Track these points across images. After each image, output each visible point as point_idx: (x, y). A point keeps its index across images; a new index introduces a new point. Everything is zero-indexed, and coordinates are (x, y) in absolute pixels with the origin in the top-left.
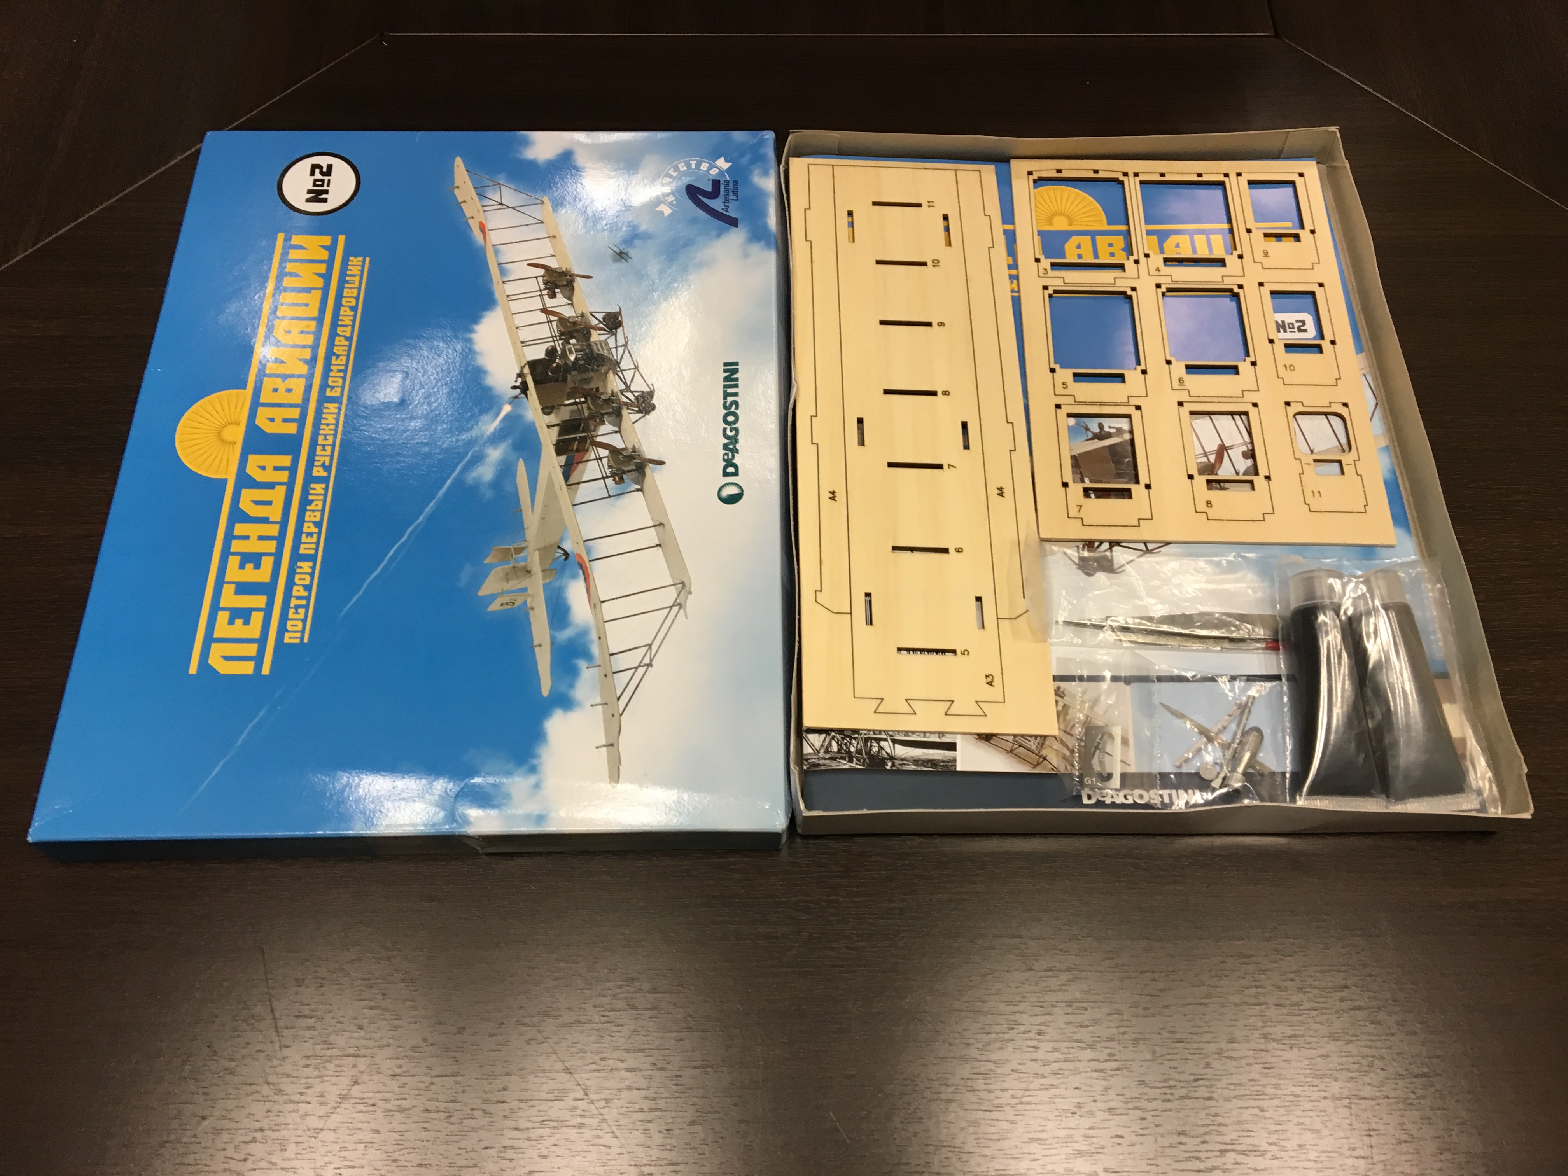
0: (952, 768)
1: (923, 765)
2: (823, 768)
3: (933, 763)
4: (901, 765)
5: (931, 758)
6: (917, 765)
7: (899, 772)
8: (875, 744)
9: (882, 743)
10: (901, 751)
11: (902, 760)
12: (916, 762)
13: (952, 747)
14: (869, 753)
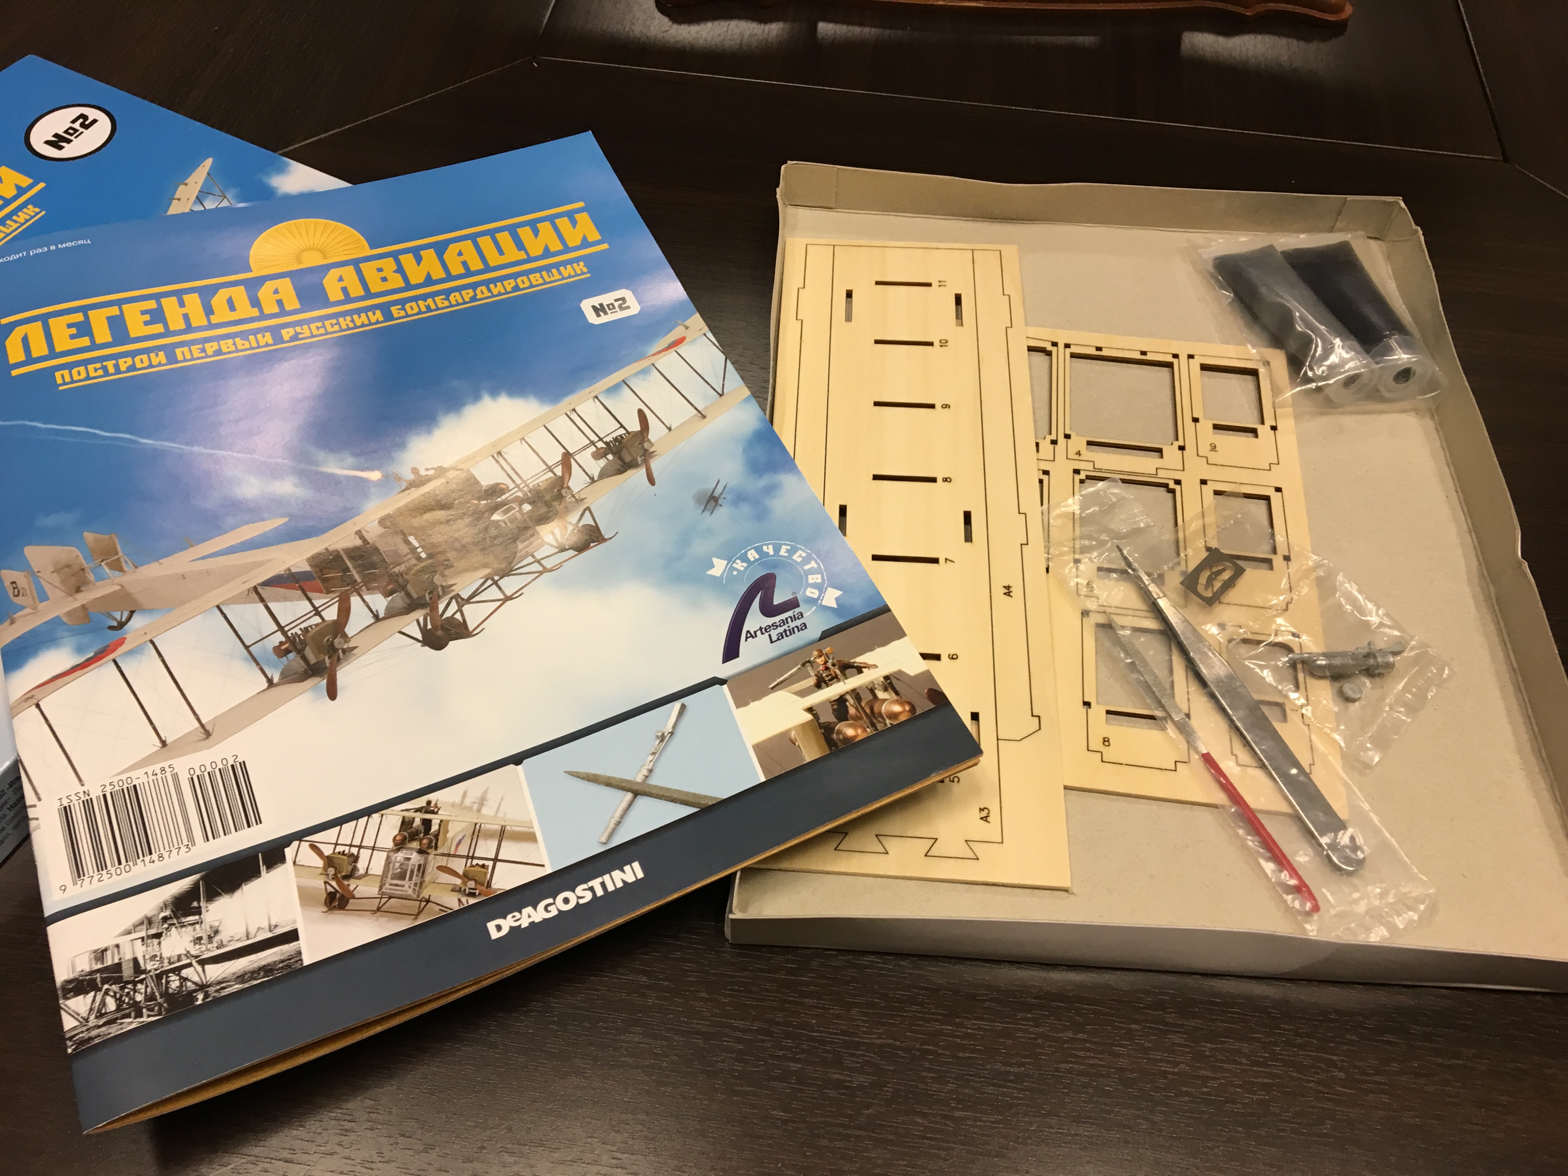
0: (298, 966)
1: (253, 978)
2: (96, 1041)
3: (267, 969)
4: (218, 991)
5: (264, 963)
6: (243, 982)
7: (219, 1001)
8: (173, 977)
9: (185, 973)
10: (214, 972)
11: (220, 983)
12: (241, 978)
13: (292, 936)
14: (165, 994)
